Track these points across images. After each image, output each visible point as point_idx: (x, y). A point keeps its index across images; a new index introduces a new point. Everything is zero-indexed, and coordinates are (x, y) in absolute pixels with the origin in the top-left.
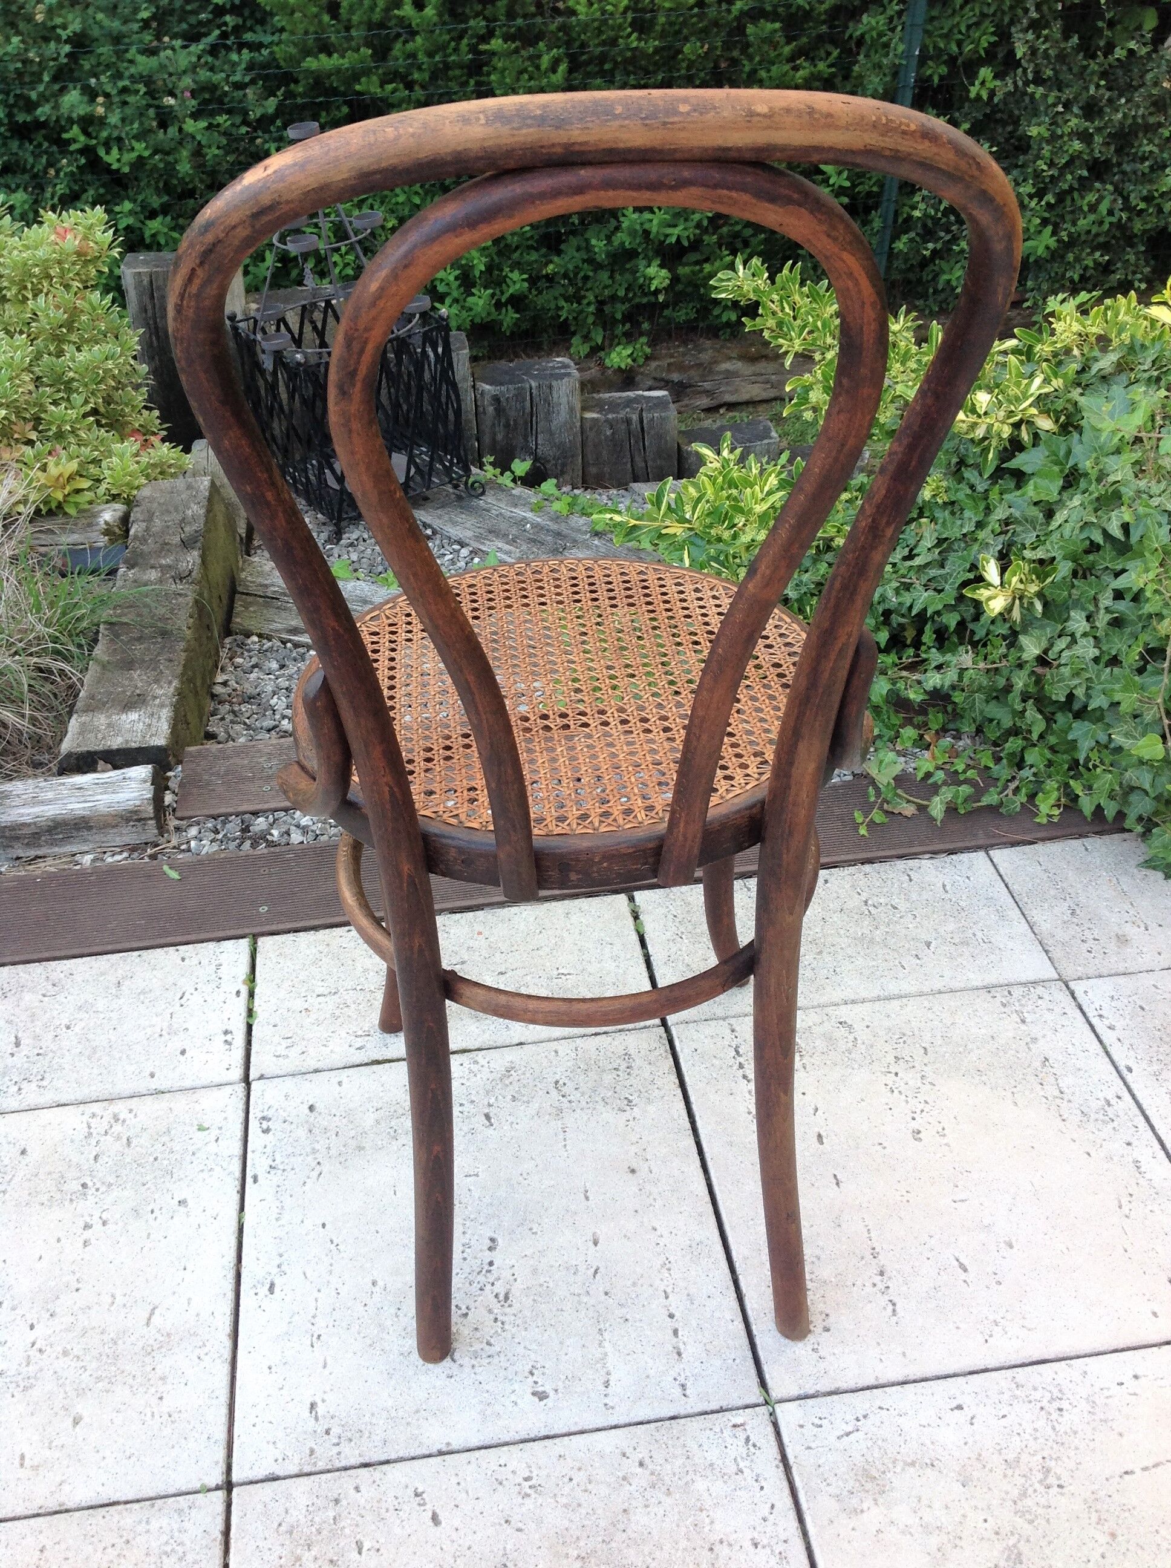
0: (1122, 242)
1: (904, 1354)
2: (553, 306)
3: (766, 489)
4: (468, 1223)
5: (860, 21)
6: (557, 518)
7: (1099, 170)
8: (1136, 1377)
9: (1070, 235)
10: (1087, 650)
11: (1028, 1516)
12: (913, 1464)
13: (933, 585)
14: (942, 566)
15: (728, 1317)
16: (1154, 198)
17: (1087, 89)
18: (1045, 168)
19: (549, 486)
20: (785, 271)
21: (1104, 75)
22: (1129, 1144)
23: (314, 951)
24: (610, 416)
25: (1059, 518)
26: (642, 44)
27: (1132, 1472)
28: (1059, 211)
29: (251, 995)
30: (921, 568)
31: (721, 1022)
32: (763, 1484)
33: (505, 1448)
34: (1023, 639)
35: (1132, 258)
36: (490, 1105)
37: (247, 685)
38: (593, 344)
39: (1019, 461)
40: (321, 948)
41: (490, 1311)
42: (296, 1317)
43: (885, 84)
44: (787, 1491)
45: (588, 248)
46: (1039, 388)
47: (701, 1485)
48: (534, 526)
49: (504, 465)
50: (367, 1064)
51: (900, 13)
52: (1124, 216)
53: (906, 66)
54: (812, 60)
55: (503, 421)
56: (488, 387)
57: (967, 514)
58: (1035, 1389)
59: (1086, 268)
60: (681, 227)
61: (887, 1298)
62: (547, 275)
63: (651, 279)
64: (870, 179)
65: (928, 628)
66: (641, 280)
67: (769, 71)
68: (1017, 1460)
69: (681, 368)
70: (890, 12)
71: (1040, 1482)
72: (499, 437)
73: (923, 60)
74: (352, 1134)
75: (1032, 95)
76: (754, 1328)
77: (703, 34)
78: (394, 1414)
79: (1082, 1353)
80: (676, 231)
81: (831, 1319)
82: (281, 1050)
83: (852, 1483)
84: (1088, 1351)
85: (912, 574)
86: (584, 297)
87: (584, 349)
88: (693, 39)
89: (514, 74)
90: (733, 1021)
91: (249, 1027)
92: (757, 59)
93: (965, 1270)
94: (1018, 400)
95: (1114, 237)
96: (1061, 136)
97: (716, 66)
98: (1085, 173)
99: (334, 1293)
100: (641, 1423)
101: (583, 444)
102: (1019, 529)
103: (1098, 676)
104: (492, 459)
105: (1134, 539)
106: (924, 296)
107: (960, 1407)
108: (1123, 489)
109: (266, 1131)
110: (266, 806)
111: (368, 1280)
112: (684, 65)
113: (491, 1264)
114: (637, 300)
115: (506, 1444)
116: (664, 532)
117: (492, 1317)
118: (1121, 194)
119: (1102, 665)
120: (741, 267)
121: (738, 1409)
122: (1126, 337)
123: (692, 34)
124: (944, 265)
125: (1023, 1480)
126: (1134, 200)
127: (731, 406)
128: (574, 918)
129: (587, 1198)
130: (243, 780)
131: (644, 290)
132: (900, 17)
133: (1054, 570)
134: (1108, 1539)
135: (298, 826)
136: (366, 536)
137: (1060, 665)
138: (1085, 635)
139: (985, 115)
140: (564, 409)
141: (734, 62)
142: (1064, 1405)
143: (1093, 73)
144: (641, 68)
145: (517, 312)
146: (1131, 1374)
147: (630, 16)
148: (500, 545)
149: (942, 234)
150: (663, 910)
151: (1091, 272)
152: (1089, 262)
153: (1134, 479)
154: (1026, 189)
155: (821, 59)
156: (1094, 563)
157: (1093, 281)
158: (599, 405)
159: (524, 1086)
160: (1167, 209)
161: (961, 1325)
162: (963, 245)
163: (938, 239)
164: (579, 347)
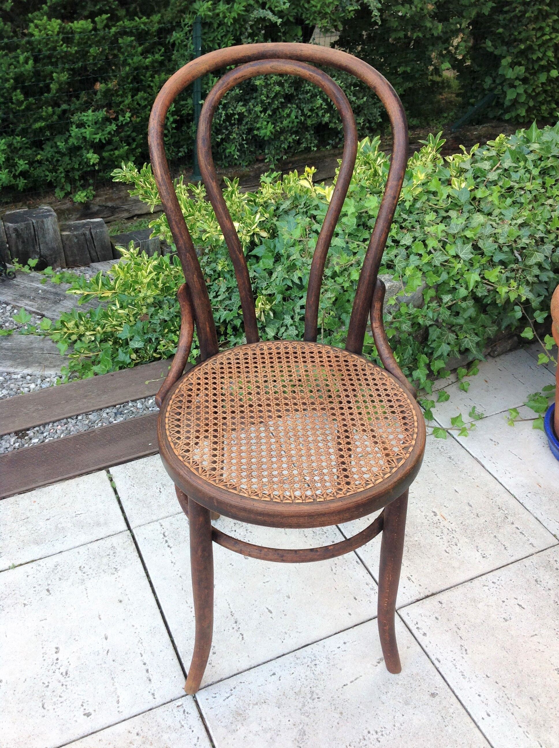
0: (303, 130)
1: (249, 656)
2: (43, 175)
3: (148, 271)
4: (44, 643)
5: (172, 35)
6: (54, 286)
7: (289, 98)
8: (345, 643)
9: (280, 128)
10: (293, 331)
11: (306, 714)
12: (257, 704)
13: (228, 308)
14: (230, 299)
15: (171, 658)
16: (314, 110)
18: (265, 99)
19: (48, 270)
20: (144, 168)
24: (75, 233)
25: (274, 276)
26: (69, 49)
27: (347, 685)
28: (274, 118)
30: (221, 302)
31: (155, 523)
32: (193, 729)
33: (74, 743)
34: (267, 329)
35: (309, 137)
36: (48, 585)
38: (66, 191)
39: (255, 252)
41: (59, 682)
44: (204, 730)
45: (57, 147)
46: (259, 219)
47: (165, 737)
48: (44, 291)
49: (24, 262)
51: (190, 31)
52: (303, 118)
54: (153, 53)
55: (21, 240)
56: (10, 225)
58: (304, 658)
59: (290, 143)
60: (100, 134)
61: (239, 633)
62: (38, 160)
63: (90, 159)
64: (187, 107)
65: (229, 327)
66: (85, 160)
67: (132, 59)
68: (300, 691)
69: (111, 199)
70: (184, 31)
71: (310, 698)
72: (20, 248)
76: (182, 660)
77: (98, 43)
78: (18, 741)
79: (322, 638)
80: (98, 136)
81: (216, 648)
83: (231, 719)
84: (325, 636)
85: (218, 304)
86: (58, 169)
87: (62, 194)
88: (94, 46)
89: (6, 65)
90: (161, 521)
92: (126, 54)
93: (271, 613)
94: (250, 224)
95: (300, 128)
96: (270, 84)
97: (107, 58)
98: (283, 100)
100: (135, 716)
101: (64, 247)
102: (259, 281)
104: (17, 260)
105: (304, 283)
107: (274, 674)
108: (297, 263)
112: (91, 58)
113: (57, 659)
114: (85, 169)
115: (74, 741)
116: (102, 295)
117: (61, 684)
118: (300, 109)
119: (300, 337)
120: (124, 167)
121: (179, 698)
122: (292, 193)
123: (92, 43)
125: (303, 699)
126: (306, 111)
127: (139, 216)
128: (81, 486)
129: (100, 619)
131: (87, 164)
132: (190, 33)
133: (275, 298)
134: (340, 715)
138: (291, 325)
140: (51, 231)
141: (116, 56)
142: (317, 662)
144: (70, 60)
145: (25, 179)
146: (342, 642)
147: (61, 36)
148: (27, 302)
149: (224, 131)
150: (124, 475)
151: (292, 144)
152: (290, 140)
153: (301, 258)
154: (258, 109)
155: (157, 53)
156: (290, 294)
157: (293, 148)
158: (69, 228)
159: (65, 572)
160: (320, 114)
161: (271, 637)
162: (234, 135)
163: (223, 133)
164: (59, 193)
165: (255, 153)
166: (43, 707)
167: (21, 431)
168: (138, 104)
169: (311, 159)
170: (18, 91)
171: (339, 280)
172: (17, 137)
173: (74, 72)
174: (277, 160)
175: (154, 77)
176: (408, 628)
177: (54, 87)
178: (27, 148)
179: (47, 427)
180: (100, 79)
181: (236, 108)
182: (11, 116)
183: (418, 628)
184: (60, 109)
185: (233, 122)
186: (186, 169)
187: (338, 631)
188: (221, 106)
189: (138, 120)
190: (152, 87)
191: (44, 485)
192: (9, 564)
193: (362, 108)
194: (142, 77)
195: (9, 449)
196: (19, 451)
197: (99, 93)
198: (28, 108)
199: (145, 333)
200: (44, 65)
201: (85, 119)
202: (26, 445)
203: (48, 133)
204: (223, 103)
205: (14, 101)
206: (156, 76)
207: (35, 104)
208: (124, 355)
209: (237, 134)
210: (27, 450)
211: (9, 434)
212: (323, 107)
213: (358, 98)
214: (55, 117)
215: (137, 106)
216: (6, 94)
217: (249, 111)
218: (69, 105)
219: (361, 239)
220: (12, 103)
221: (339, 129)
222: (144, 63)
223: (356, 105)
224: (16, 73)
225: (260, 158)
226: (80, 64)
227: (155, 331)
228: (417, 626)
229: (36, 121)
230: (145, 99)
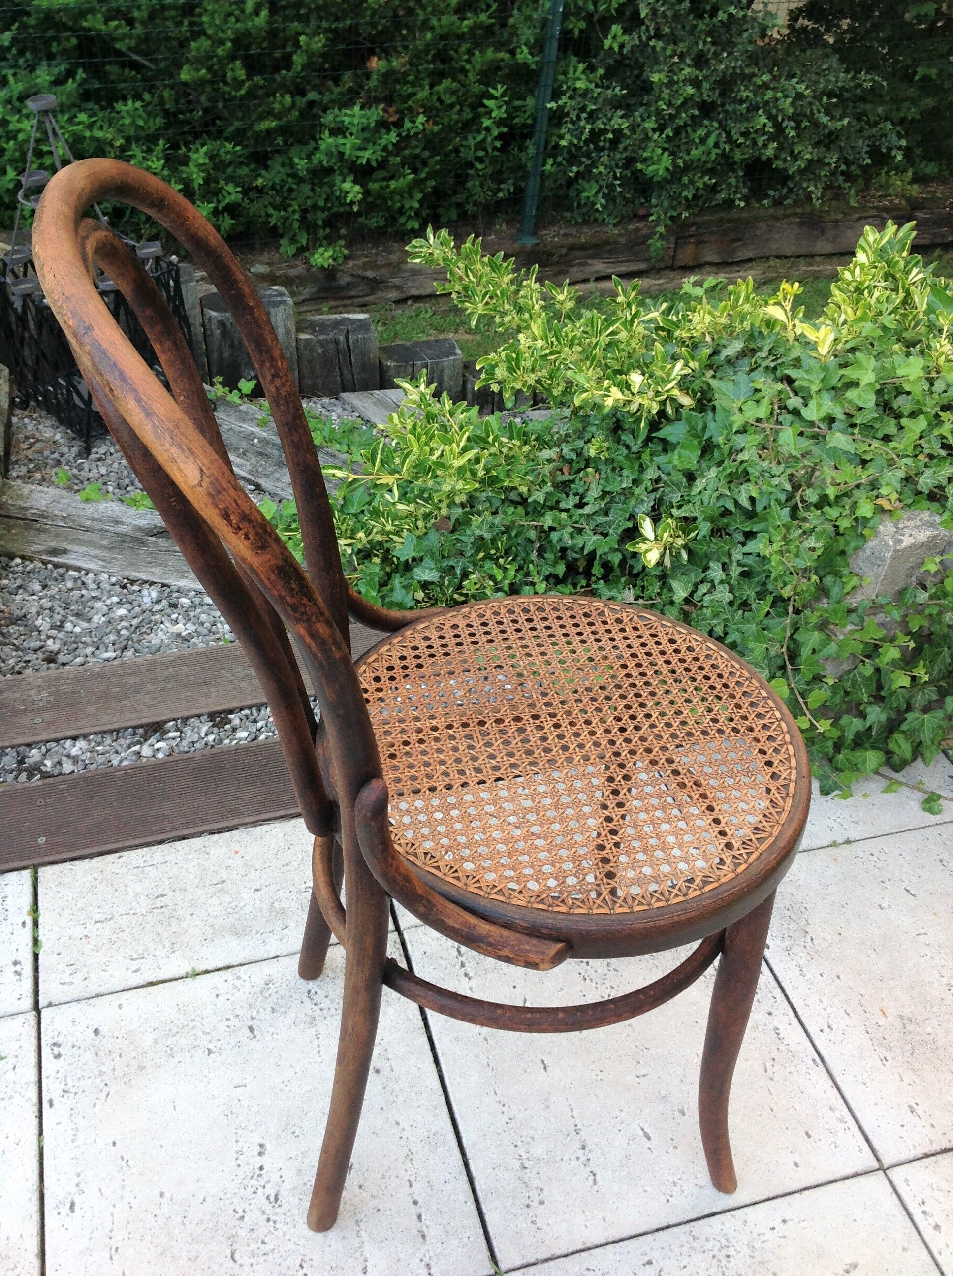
0: (725, 168)
1: (604, 1219)
2: (263, 214)
3: (462, 444)
4: (240, 1132)
7: (707, 110)
8: (784, 1221)
9: (685, 162)
10: (723, 595)
13: (600, 530)
14: (607, 514)
15: (462, 1199)
16: (750, 134)
17: (697, 43)
18: (665, 107)
20: (468, 245)
21: (709, 33)
22: (770, 1014)
23: (90, 878)
24: (321, 337)
25: (699, 484)
28: (677, 142)
29: (36, 924)
30: (590, 516)
34: (673, 583)
35: (733, 181)
36: (253, 1018)
37: (13, 607)
38: (299, 245)
39: (665, 432)
40: (95, 875)
41: (263, 1213)
42: (96, 1233)
43: (535, 35)
45: (292, 165)
46: (681, 370)
48: (262, 440)
49: (231, 384)
50: (143, 986)
52: (727, 148)
53: (552, 21)
54: (476, 12)
55: (228, 342)
56: (214, 314)
57: (625, 472)
58: (708, 1240)
59: (697, 189)
60: (369, 150)
61: (589, 1169)
62: (257, 187)
63: (347, 193)
64: (525, 112)
65: (597, 563)
66: (338, 193)
67: (439, 20)
69: (374, 266)
72: (226, 355)
73: (565, 16)
74: (134, 1054)
75: (654, 48)
76: (483, 1207)
79: (742, 1204)
80: (365, 154)
81: (546, 1193)
82: (66, 978)
84: (747, 1202)
85: (582, 520)
86: (290, 206)
87: (292, 250)
89: (222, 16)
91: (36, 956)
92: (430, 9)
93: (649, 1138)
94: (663, 381)
95: (719, 164)
96: (678, 82)
97: (395, 16)
98: (696, 112)
99: (127, 1207)
101: (299, 359)
102: (667, 490)
103: (733, 617)
104: (221, 379)
105: (759, 508)
106: (570, 209)
107: (650, 1262)
108: (750, 470)
109: (58, 1056)
110: (38, 738)
111: (157, 1193)
112: (369, 13)
113: (261, 1168)
114: (336, 209)
116: (378, 482)
117: (265, 1217)
118: (725, 130)
119: (735, 607)
120: (431, 236)
122: (747, 325)
124: (586, 185)
126: (734, 135)
127: (417, 299)
130: (15, 713)
131: (340, 200)
133: (696, 528)
135: (68, 756)
136: (112, 450)
137: (702, 606)
138: (722, 582)
139: (616, 61)
140: (281, 331)
141: (411, 12)
142: (731, 1252)
143: (701, 31)
144: (331, 14)
145: (233, 218)
146: (780, 1218)
148: (233, 458)
149: (584, 159)
151: (701, 192)
152: (700, 184)
153: (758, 460)
154: (650, 124)
155: (482, 11)
156: (728, 525)
157: (703, 199)
158: (311, 327)
159: (282, 998)
160: (760, 143)
161: (648, 1188)
162: (601, 169)
163: (581, 163)
164: (287, 248)
165: (633, 203)
166: (232, 1257)
167: (220, 713)
168: (439, 100)
169: (731, 221)
170: (238, 62)
171: (832, 512)
172: (227, 144)
173: (335, 36)
174: (672, 218)
175: (473, 55)
176: (906, 1209)
177: (298, 59)
178: (242, 163)
179: (263, 712)
180: (377, 50)
181: (610, 120)
182: (220, 105)
183: (924, 1212)
184: (304, 100)
185: (601, 144)
186: (508, 222)
187: (772, 1195)
188: (584, 115)
189: (436, 129)
190: (467, 71)
191: (255, 824)
192: (184, 967)
193: (837, 137)
194: (452, 53)
195: (197, 745)
196: (214, 751)
197: (374, 77)
198: (251, 94)
199: (443, 557)
200: (286, 19)
201: (347, 120)
202: (227, 742)
203: (280, 141)
204: (588, 110)
205: (229, 80)
206: (477, 53)
207: (264, 86)
208: (403, 591)
209: (606, 167)
210: (228, 751)
211: (199, 716)
212: (767, 129)
213: (833, 118)
214: (295, 114)
215: (437, 104)
216: (216, 67)
217: (633, 128)
218: (320, 93)
219: (880, 435)
220: (226, 83)
221: (790, 172)
222: (459, 28)
223: (827, 131)
224: (236, 31)
225: (641, 212)
226: (348, 22)
227: (461, 553)
228: (923, 1208)
229: (261, 118)
230: (453, 93)
